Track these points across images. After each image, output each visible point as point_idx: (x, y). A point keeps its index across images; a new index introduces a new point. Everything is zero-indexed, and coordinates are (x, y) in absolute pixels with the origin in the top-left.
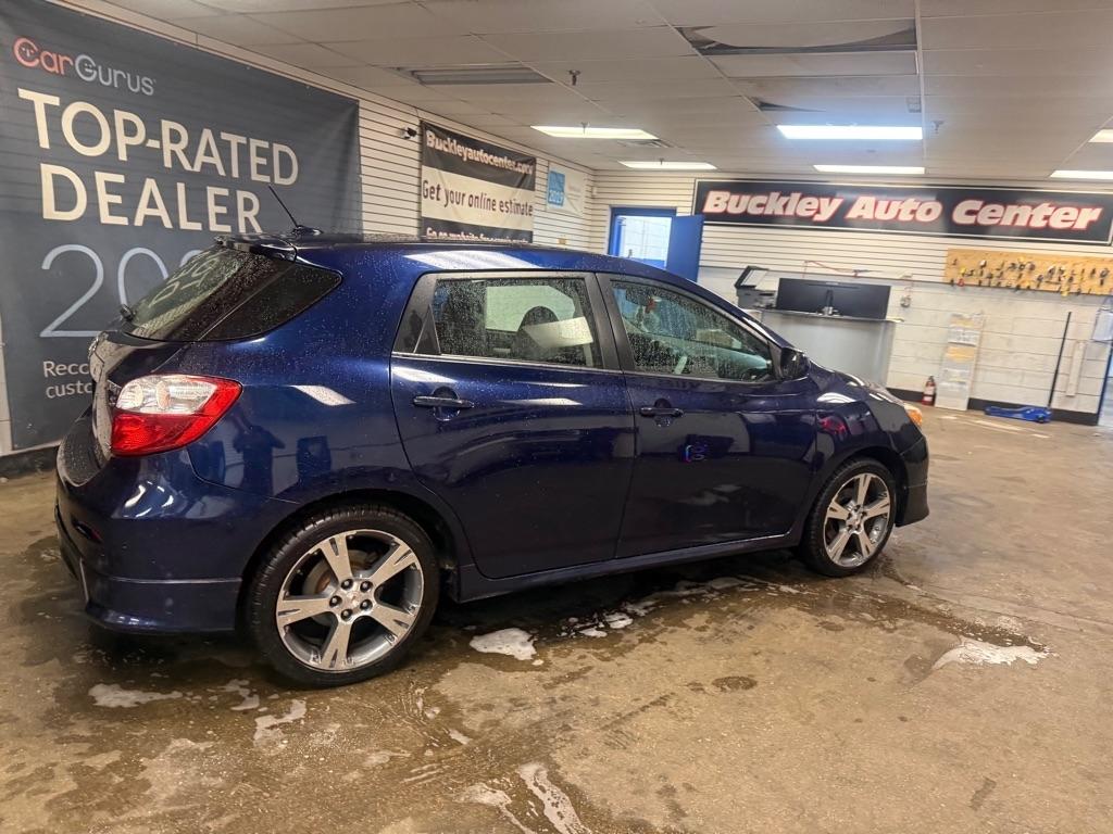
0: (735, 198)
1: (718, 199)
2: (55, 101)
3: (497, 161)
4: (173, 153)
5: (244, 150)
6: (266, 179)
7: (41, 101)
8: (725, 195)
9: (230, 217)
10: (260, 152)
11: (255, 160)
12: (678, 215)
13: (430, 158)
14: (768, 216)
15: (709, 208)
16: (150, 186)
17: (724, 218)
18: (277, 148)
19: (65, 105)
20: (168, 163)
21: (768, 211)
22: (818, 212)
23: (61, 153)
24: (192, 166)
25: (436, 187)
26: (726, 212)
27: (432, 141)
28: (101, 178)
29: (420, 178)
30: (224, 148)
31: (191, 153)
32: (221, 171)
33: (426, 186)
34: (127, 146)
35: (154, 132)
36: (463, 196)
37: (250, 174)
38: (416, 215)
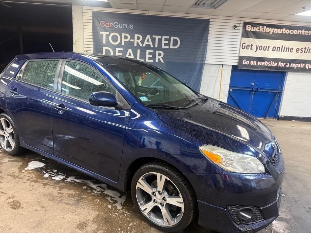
2: (108, 33)
3: (295, 32)
5: (160, 40)
6: (168, 47)
7: (105, 34)
9: (154, 57)
10: (166, 40)
11: (164, 42)
13: (246, 34)
16: (130, 51)
18: (172, 38)
19: (110, 34)
20: (135, 45)
23: (108, 44)
24: (143, 45)
25: (250, 45)
27: (249, 28)
28: (117, 49)
29: (241, 42)
30: (153, 40)
31: (142, 42)
32: (152, 46)
33: (244, 45)
34: (125, 42)
35: (132, 37)
36: (269, 47)
37: (161, 46)
38: (237, 55)
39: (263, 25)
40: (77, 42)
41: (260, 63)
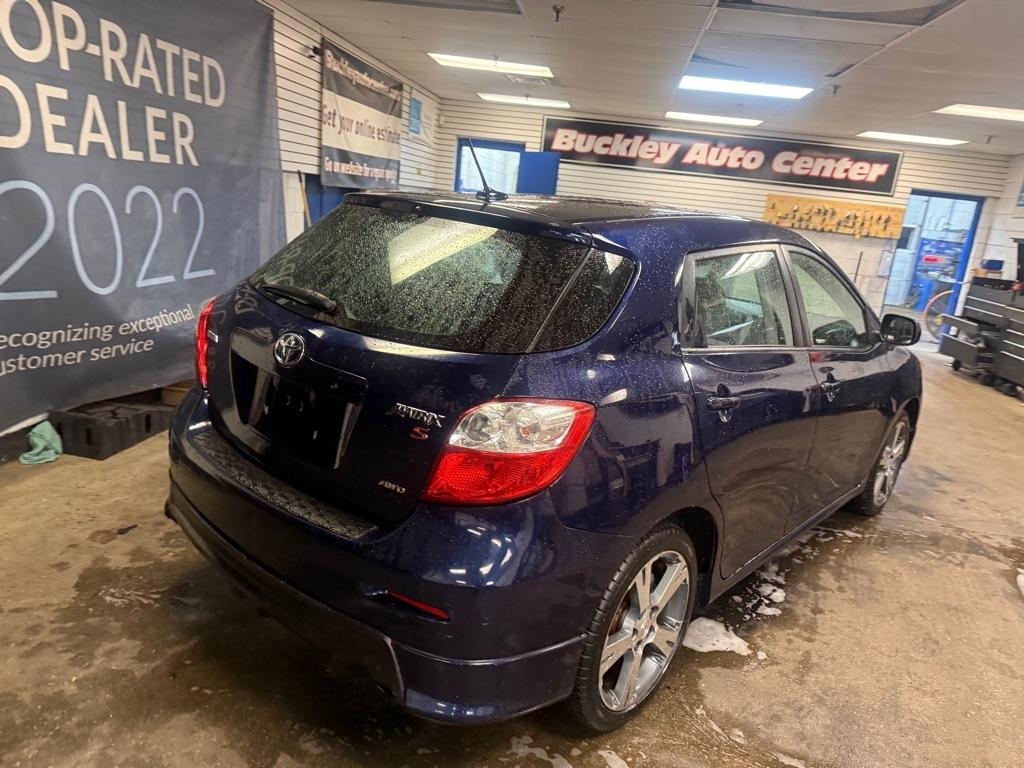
0: (582, 137)
1: (566, 137)
3: (376, 85)
4: (113, 63)
6: (199, 99)
8: (573, 134)
10: (192, 66)
11: (189, 76)
12: (527, 150)
13: (327, 79)
14: (612, 157)
15: (557, 145)
16: (93, 103)
17: (571, 155)
18: (207, 63)
20: (109, 77)
21: (613, 152)
22: (658, 155)
24: (132, 80)
25: (332, 112)
26: (573, 150)
27: (332, 64)
28: (45, 91)
29: (321, 102)
30: (160, 57)
31: (130, 63)
32: (158, 88)
33: (325, 111)
34: (68, 50)
35: (93, 37)
36: (352, 122)
37: (184, 93)
38: (317, 143)
39: (348, 58)
41: (343, 168)
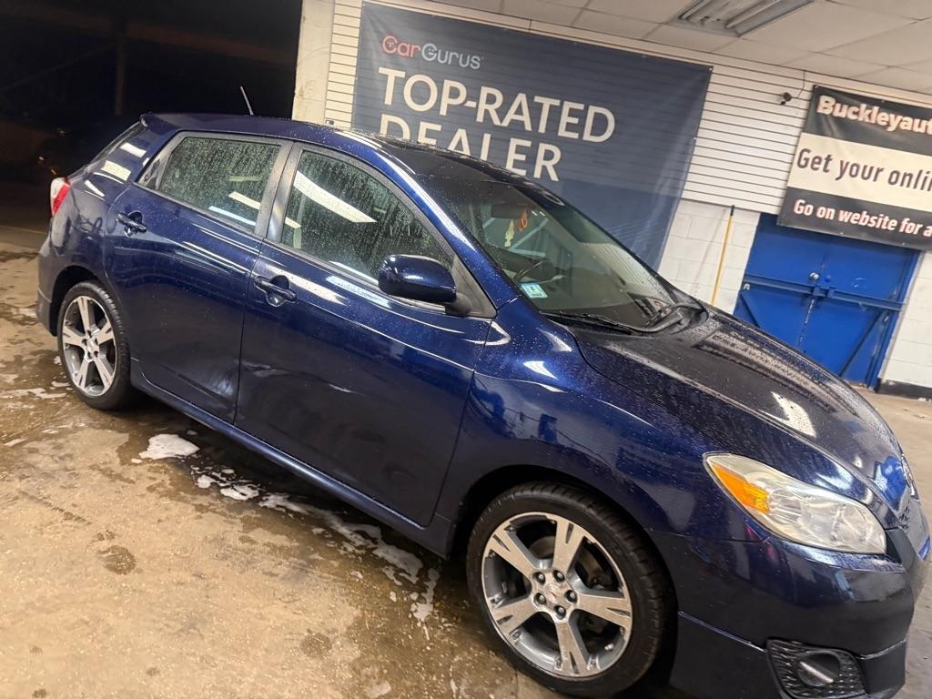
2: (402, 74)
4: (487, 112)
5: (555, 113)
6: (575, 136)
7: (392, 74)
9: (530, 162)
10: (572, 113)
11: (565, 119)
13: (815, 124)
16: (461, 134)
18: (593, 110)
19: (408, 77)
20: (480, 118)
23: (399, 108)
24: (501, 122)
25: (824, 156)
27: (827, 106)
28: (424, 126)
29: (796, 146)
30: (535, 110)
31: (502, 113)
32: (528, 127)
33: (805, 155)
34: (449, 105)
35: (473, 95)
36: (879, 170)
37: (557, 131)
38: (781, 184)
39: (871, 102)
40: (306, 92)
41: (844, 216)
